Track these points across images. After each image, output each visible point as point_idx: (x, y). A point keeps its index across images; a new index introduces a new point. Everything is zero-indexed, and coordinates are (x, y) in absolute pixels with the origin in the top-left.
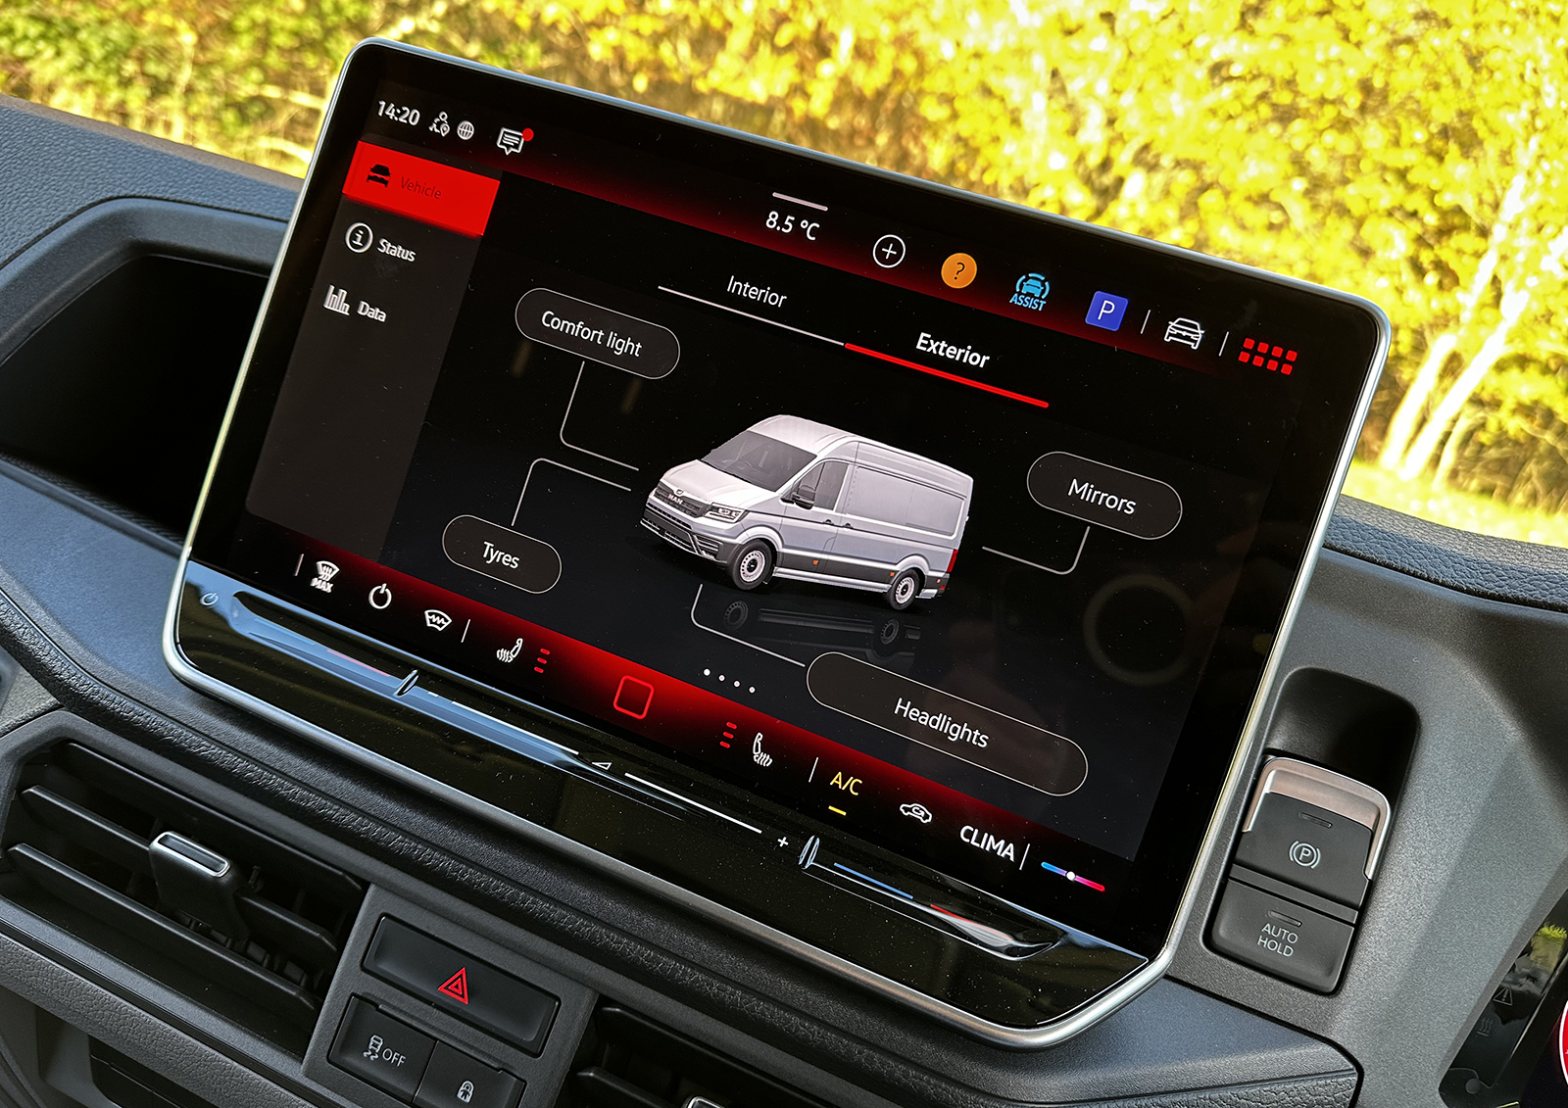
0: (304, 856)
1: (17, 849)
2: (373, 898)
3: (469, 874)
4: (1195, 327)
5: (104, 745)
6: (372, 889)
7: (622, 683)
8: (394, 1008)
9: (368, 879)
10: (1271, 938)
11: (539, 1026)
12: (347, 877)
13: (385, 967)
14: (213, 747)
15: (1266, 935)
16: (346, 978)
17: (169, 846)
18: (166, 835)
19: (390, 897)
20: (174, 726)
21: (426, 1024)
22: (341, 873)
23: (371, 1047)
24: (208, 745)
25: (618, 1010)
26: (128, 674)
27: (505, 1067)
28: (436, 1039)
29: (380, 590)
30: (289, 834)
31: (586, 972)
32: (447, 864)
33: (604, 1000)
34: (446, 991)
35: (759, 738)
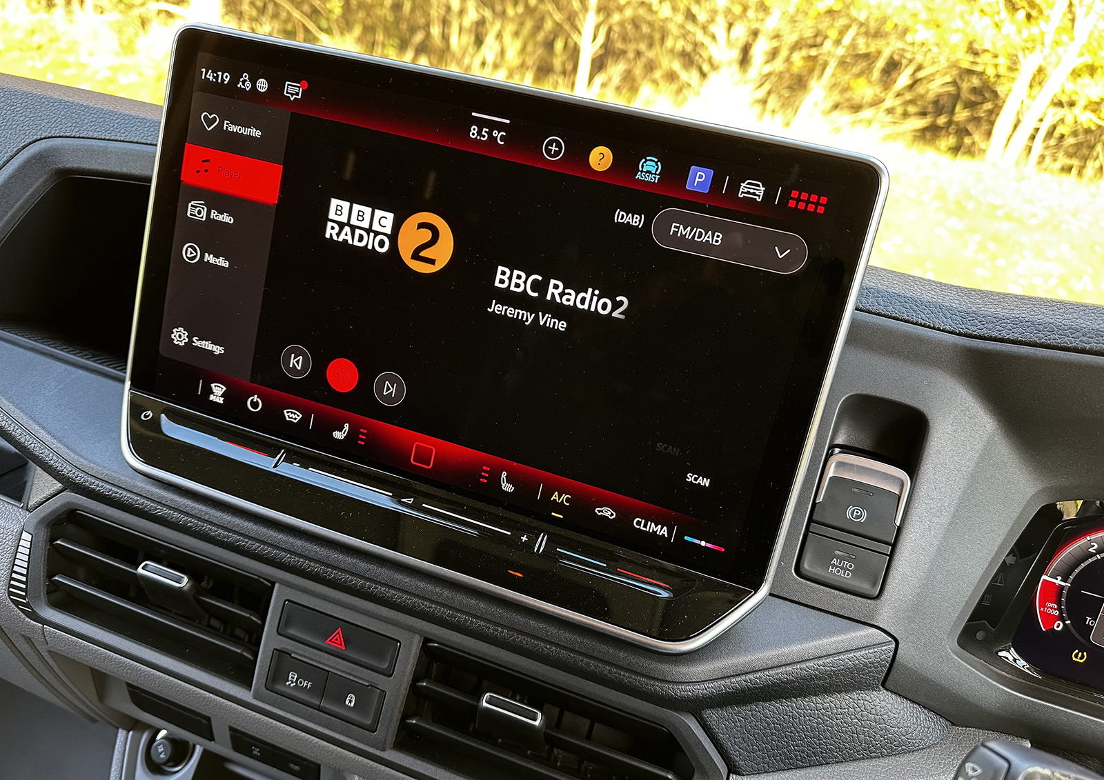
0: (233, 569)
1: (56, 578)
2: (278, 591)
3: (333, 574)
4: (758, 186)
5: (97, 511)
6: (277, 585)
7: (414, 447)
8: (301, 655)
9: (274, 580)
10: (837, 567)
11: (389, 659)
12: (261, 579)
13: (292, 631)
14: (164, 509)
15: (834, 566)
16: (269, 640)
17: (148, 570)
18: (146, 564)
19: (289, 589)
20: (139, 498)
21: (322, 663)
22: (256, 577)
23: (290, 679)
24: (161, 508)
25: (436, 645)
26: (104, 467)
27: (373, 684)
28: (329, 672)
29: (253, 399)
30: (221, 557)
31: (414, 625)
32: (319, 568)
33: (427, 640)
34: (330, 642)
35: (504, 475)
